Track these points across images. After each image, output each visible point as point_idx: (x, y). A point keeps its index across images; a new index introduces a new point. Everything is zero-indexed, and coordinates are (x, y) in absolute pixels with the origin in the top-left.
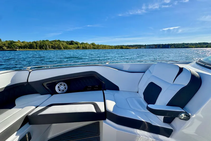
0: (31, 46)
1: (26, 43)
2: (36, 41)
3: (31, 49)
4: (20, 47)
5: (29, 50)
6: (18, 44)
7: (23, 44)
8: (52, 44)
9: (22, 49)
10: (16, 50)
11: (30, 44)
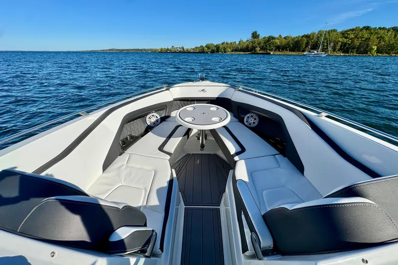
0: (295, 46)
1: (290, 39)
2: (310, 34)
3: (293, 51)
4: (278, 48)
5: (290, 53)
6: (277, 41)
7: (284, 42)
8: (346, 38)
9: (279, 51)
10: (270, 54)
11: (296, 40)
